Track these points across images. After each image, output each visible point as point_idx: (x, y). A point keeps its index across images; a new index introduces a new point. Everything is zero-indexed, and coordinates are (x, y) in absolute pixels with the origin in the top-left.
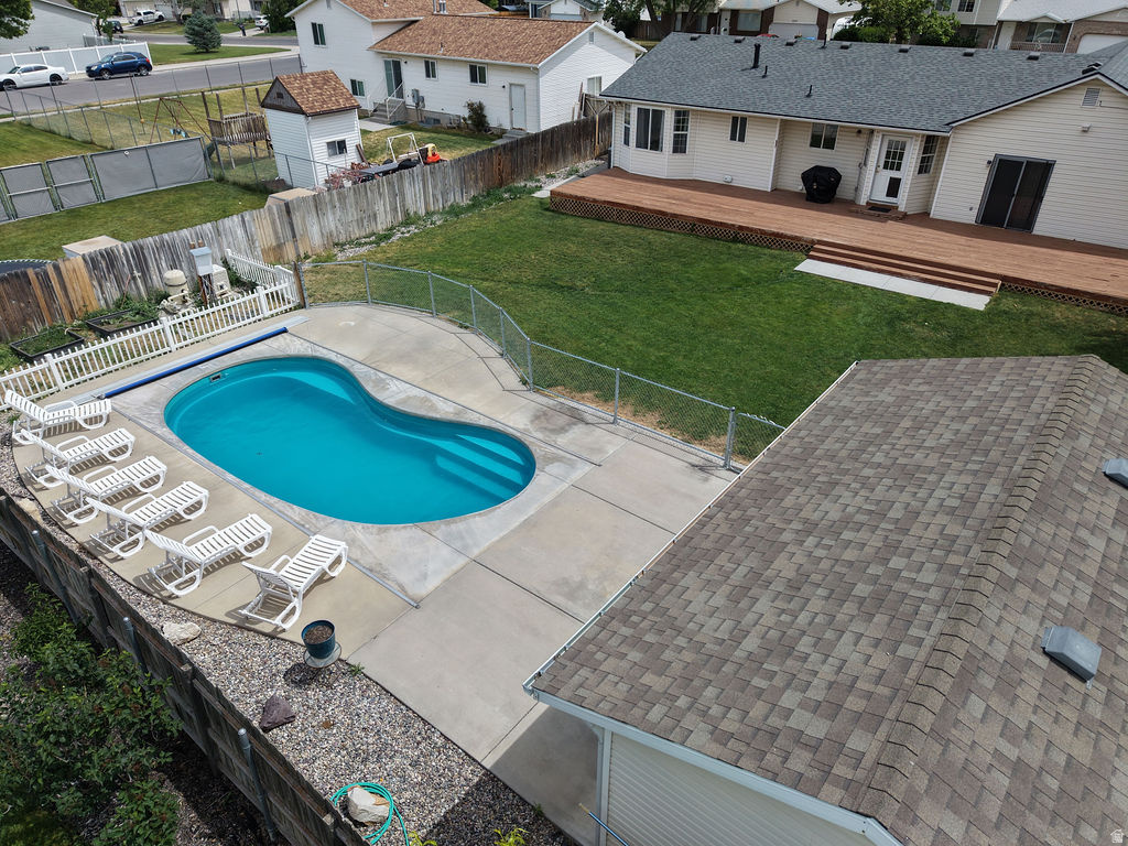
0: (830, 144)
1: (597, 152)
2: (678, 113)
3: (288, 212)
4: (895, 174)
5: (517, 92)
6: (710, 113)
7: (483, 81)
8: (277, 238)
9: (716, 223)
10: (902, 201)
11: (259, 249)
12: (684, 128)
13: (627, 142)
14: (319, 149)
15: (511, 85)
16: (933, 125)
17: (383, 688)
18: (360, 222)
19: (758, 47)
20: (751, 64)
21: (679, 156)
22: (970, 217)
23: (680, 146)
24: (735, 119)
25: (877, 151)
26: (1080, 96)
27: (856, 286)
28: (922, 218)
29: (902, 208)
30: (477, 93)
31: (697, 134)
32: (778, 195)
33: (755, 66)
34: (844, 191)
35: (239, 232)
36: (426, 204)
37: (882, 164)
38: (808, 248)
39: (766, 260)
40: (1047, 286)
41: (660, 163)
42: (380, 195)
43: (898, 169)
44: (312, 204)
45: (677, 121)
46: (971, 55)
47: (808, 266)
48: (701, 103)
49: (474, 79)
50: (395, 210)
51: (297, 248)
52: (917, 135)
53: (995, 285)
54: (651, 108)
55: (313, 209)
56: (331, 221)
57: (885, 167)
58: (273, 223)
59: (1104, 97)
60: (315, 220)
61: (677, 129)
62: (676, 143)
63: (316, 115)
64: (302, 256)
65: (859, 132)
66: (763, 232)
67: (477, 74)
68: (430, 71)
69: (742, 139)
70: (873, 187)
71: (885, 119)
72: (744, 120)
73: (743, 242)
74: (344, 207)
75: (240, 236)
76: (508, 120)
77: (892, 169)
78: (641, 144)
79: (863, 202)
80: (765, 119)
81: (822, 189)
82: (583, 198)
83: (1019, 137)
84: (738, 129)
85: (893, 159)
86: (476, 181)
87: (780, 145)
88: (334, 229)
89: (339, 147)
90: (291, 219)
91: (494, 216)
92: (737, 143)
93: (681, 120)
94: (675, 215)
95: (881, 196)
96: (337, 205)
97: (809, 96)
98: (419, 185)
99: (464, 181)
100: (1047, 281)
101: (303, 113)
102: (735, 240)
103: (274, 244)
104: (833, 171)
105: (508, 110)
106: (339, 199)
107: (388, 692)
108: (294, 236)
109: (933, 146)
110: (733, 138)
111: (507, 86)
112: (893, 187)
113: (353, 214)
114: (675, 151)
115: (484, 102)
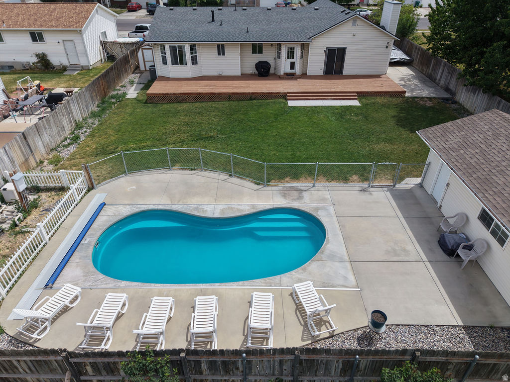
0: (260, 52)
2: (191, 46)
3: (25, 138)
4: (292, 60)
5: (68, 44)
6: (206, 44)
8: (24, 156)
10: (298, 70)
11: (17, 166)
12: (195, 53)
15: (63, 41)
16: (303, 39)
18: (59, 133)
19: (213, 12)
20: (211, 20)
21: (195, 66)
22: (321, 72)
23: (194, 61)
24: (219, 46)
25: (284, 52)
26: (351, 23)
28: (304, 76)
29: (298, 74)
31: (201, 54)
32: (244, 77)
33: (213, 20)
34: (272, 71)
35: (5, 158)
37: (287, 57)
38: (285, 96)
39: (273, 105)
42: (63, 115)
43: (293, 58)
44: (35, 129)
45: (192, 50)
47: (291, 103)
48: (202, 40)
50: (71, 122)
51: (35, 159)
52: (299, 44)
53: (355, 96)
54: (177, 45)
55: (37, 133)
56: (46, 137)
57: (288, 58)
58: (20, 147)
59: (358, 22)
60: (39, 139)
61: (192, 53)
62: (192, 60)
64: (39, 162)
65: (272, 45)
66: (263, 93)
67: (36, 37)
69: (223, 54)
70: (284, 66)
71: (285, 39)
72: (223, 46)
73: (254, 99)
74: (50, 128)
75: (7, 161)
76: (66, 60)
77: (291, 58)
78: (175, 62)
79: (282, 74)
80: (233, 44)
81: (263, 71)
83: (334, 40)
84: (221, 50)
85: (291, 54)
87: (241, 54)
88: (48, 141)
90: (27, 142)
92: (221, 56)
93: (193, 48)
95: (288, 70)
96: (47, 126)
97: (247, 32)
99: (92, 98)
102: (251, 99)
103: (24, 160)
104: (267, 63)
105: (65, 55)
106: (47, 123)
108: (32, 152)
109: (305, 47)
110: (219, 54)
111: (61, 41)
112: (292, 66)
113: (55, 130)
114: (193, 64)
115: (46, 52)
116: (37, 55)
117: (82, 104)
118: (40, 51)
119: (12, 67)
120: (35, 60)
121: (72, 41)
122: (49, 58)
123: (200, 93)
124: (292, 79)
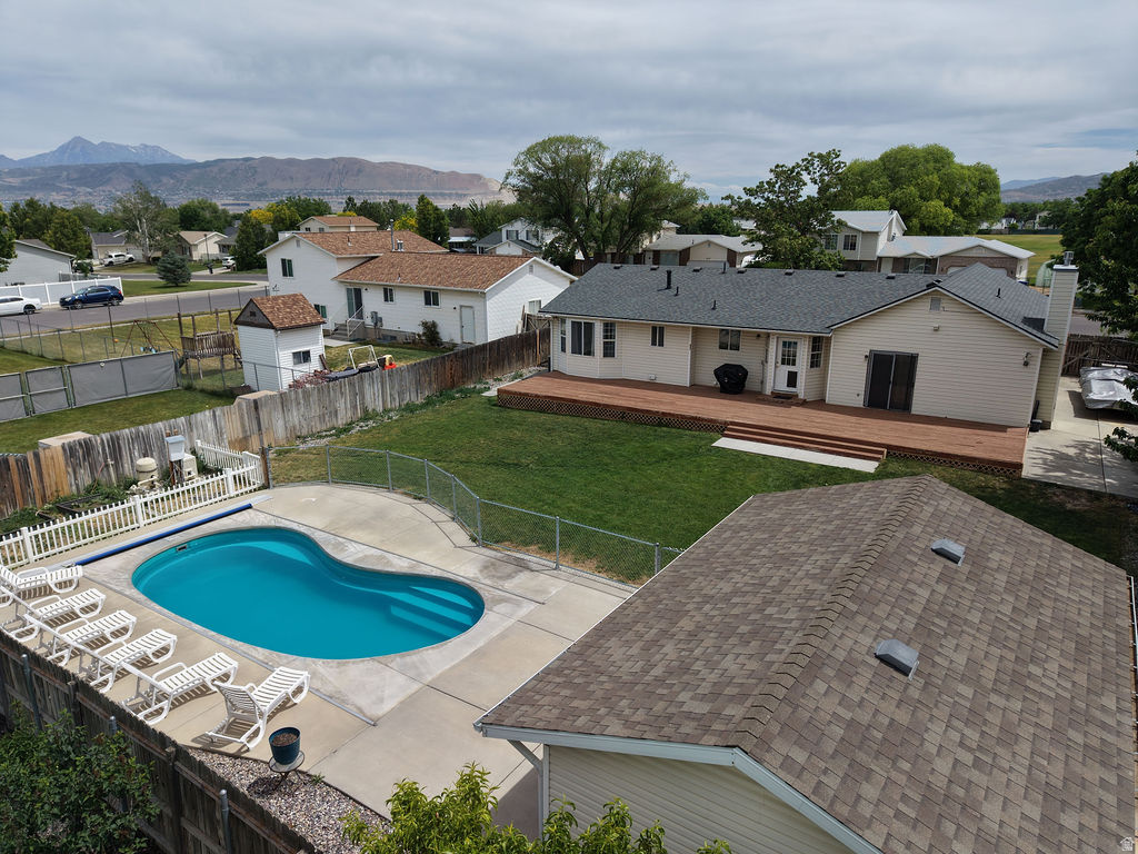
0: (735, 347)
1: (539, 361)
2: (606, 325)
3: (256, 408)
4: (792, 369)
5: (466, 312)
6: (632, 324)
7: (436, 303)
8: (244, 431)
9: (642, 411)
10: (801, 390)
11: (226, 441)
12: (612, 337)
13: (563, 350)
14: (285, 358)
15: (461, 306)
16: (817, 328)
17: (342, 793)
18: (322, 418)
19: (669, 273)
20: (665, 285)
21: (609, 359)
22: (859, 402)
23: (609, 351)
24: (654, 329)
25: (774, 351)
26: (927, 304)
27: (765, 457)
28: (820, 403)
29: (801, 396)
30: (430, 314)
31: (622, 340)
32: (695, 389)
33: (669, 287)
34: (751, 384)
35: (209, 425)
36: (384, 402)
37: (780, 361)
38: (723, 429)
39: (687, 439)
40: (924, 452)
41: (594, 365)
42: (342, 394)
43: (794, 364)
44: (278, 400)
45: (606, 331)
46: (842, 276)
47: (723, 443)
48: (624, 316)
49: (428, 302)
50: (354, 407)
51: (261, 441)
52: (805, 336)
53: (882, 453)
54: (583, 321)
55: (280, 405)
56: (295, 417)
57: (783, 363)
58: (242, 418)
59: (944, 303)
60: (280, 416)
61: (606, 337)
62: (605, 348)
63: (284, 329)
65: (759, 336)
67: (431, 298)
68: (388, 295)
69: (661, 344)
70: (776, 379)
71: (777, 324)
72: (662, 329)
73: (666, 426)
74: (308, 404)
75: (210, 429)
76: (459, 336)
77: (788, 364)
78: (576, 350)
79: (768, 391)
80: (679, 328)
81: (733, 382)
82: (527, 394)
83: (891, 335)
84: (658, 336)
85: (789, 359)
86: (430, 384)
87: (694, 348)
88: (297, 423)
89: (304, 357)
90: (258, 414)
91: (444, 412)
92: (657, 347)
93: (609, 329)
94: (608, 406)
95: (782, 387)
96: (302, 402)
97: (714, 309)
98: (378, 386)
99: (418, 383)
100: (924, 448)
101: (273, 327)
102: (660, 425)
103: (241, 436)
104: (740, 367)
105: (459, 327)
106: (304, 397)
107: (347, 795)
108: (260, 429)
109: (819, 346)
110: (654, 343)
111: (458, 307)
112: (792, 379)
113: (315, 410)
114: (605, 355)
115: (437, 321)
116: (425, 324)
117: (392, 388)
118: (429, 320)
119: (395, 338)
120: (420, 330)
121: (471, 307)
122: (438, 330)
123: (575, 401)
124: (782, 404)
